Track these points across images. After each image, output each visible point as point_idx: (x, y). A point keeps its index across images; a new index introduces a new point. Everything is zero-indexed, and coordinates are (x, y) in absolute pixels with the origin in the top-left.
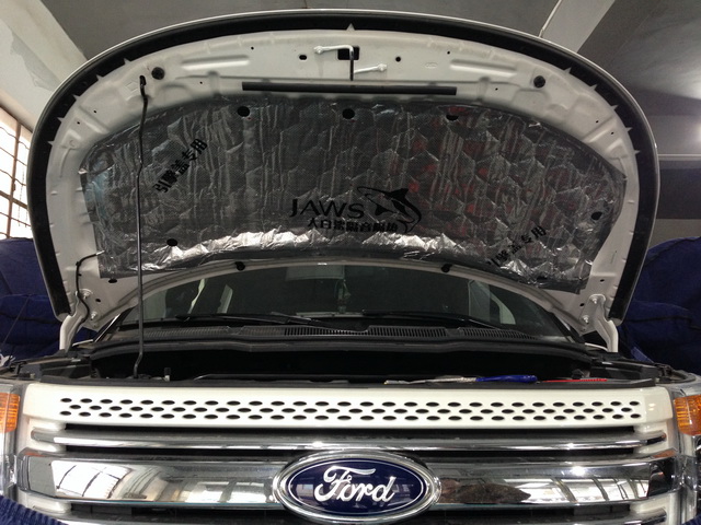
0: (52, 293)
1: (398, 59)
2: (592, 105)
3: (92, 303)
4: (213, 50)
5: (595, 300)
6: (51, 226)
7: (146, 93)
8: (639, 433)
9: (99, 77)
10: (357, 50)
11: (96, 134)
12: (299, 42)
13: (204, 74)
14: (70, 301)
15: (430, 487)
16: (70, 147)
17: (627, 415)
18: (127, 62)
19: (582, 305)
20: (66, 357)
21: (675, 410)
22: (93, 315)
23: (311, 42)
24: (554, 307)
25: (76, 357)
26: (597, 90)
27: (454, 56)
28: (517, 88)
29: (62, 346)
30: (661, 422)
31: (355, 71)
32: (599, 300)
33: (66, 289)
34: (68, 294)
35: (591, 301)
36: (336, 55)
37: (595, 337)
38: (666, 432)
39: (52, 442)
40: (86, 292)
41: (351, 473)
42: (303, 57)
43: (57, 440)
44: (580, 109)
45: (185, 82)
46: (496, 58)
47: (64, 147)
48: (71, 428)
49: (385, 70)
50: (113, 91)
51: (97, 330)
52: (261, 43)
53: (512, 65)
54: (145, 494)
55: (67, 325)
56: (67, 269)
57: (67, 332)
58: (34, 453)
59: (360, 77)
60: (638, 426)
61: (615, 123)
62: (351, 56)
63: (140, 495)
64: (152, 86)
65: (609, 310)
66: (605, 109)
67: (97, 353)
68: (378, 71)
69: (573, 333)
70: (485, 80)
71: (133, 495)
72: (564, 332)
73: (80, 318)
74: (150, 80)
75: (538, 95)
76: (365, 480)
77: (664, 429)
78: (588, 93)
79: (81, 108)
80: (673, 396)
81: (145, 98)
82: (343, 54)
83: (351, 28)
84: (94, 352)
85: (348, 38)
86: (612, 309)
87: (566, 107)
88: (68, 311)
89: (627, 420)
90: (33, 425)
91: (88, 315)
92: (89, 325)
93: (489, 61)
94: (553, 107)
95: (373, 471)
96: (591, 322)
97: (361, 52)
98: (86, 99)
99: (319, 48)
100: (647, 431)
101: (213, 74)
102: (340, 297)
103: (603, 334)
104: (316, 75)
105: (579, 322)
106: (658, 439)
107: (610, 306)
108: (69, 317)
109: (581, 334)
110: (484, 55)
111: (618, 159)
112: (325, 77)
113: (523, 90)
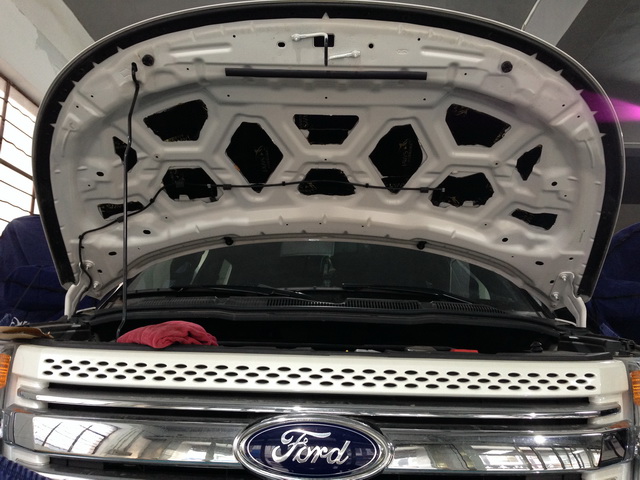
0: (57, 263)
1: (371, 46)
2: (559, 90)
3: (94, 273)
4: (197, 38)
5: (564, 277)
6: (55, 202)
7: (137, 78)
8: (595, 404)
9: (95, 64)
10: (331, 37)
11: (95, 117)
12: (278, 30)
13: (190, 60)
14: (74, 271)
15: (383, 452)
16: (70, 129)
17: (581, 387)
18: (120, 50)
19: (552, 282)
20: (68, 322)
21: (631, 383)
22: (96, 284)
23: (288, 30)
24: (526, 283)
25: (77, 323)
26: (563, 75)
27: (423, 42)
28: (485, 73)
29: (67, 312)
30: (617, 394)
31: (330, 57)
32: (568, 277)
33: (71, 260)
34: (72, 265)
35: (561, 278)
36: (312, 42)
37: (565, 313)
38: (621, 403)
39: (35, 400)
40: (89, 263)
41: (307, 436)
42: (281, 45)
43: (40, 398)
44: (546, 93)
45: (174, 68)
46: (464, 44)
47: (65, 129)
48: (53, 387)
49: (359, 56)
50: (108, 77)
51: (100, 299)
52: (243, 32)
53: (478, 51)
54: (129, 451)
55: (72, 293)
56: (70, 242)
57: (71, 300)
58: (19, 409)
59: (336, 63)
60: (593, 397)
61: (582, 106)
62: (325, 43)
63: (125, 452)
64: (143, 73)
65: (577, 287)
66: (572, 94)
67: (97, 320)
68: (352, 57)
69: (544, 309)
70: (455, 65)
71: (117, 452)
72: (536, 308)
73: (84, 287)
74: (141, 66)
75: (505, 80)
76: (321, 443)
77: (619, 401)
78: (554, 78)
79: (79, 92)
80: (630, 369)
81: (137, 84)
82: (319, 41)
83: (326, 17)
84: (94, 318)
85: (323, 26)
86: (581, 286)
87: (533, 92)
88: (73, 280)
89: (581, 392)
90: (20, 383)
91: (91, 284)
92: (93, 294)
93: (458, 46)
94: (520, 91)
95: (329, 434)
96: (561, 299)
97: (336, 39)
98: (85, 85)
99: (297, 36)
100: (601, 402)
101: (198, 60)
102: (325, 272)
103: (573, 310)
104: (295, 62)
105: (550, 298)
106: (614, 410)
107: (579, 283)
108: (73, 286)
109: (552, 310)
110: (453, 42)
111: (584, 141)
112: (302, 63)
113: (491, 75)
